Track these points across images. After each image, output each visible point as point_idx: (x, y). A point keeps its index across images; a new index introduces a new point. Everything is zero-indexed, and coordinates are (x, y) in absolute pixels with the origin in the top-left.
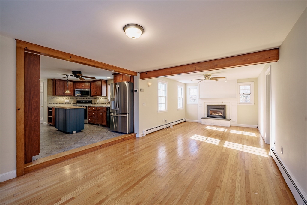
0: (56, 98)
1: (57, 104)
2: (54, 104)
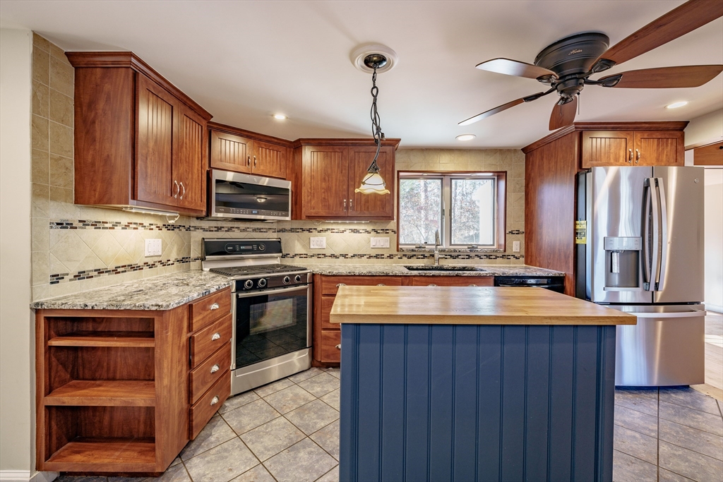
0: (95, 225)
1: (100, 272)
2: (79, 276)
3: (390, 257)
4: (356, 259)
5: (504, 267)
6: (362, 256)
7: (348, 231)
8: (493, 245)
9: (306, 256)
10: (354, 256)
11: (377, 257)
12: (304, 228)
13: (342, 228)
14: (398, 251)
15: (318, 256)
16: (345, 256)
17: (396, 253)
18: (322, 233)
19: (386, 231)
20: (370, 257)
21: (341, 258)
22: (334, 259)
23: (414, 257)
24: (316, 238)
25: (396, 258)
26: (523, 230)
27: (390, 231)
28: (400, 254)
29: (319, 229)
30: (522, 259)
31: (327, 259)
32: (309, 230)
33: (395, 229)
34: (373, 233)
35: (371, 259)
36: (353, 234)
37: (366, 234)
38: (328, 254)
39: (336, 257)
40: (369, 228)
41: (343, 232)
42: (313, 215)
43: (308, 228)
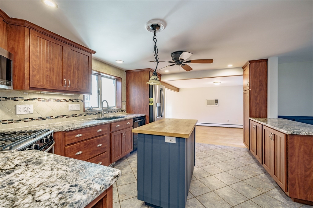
3: (80, 115)
4: (59, 119)
5: (122, 115)
6: (63, 116)
7: (52, 100)
8: (115, 107)
9: (12, 121)
10: (57, 117)
11: (72, 116)
12: (8, 97)
13: (47, 98)
14: (84, 111)
15: (26, 120)
16: (50, 118)
17: (83, 113)
18: (29, 102)
19: (77, 100)
20: (68, 116)
21: (48, 120)
22: (41, 121)
23: (92, 114)
24: (23, 106)
25: (83, 116)
26: (126, 101)
27: (80, 101)
28: (85, 113)
29: (26, 98)
30: (126, 111)
31: (34, 122)
32: (15, 99)
33: (83, 100)
34: (70, 102)
35: (69, 118)
36: (56, 102)
37: (66, 102)
38: (35, 117)
39: (43, 119)
40: (67, 99)
41: (48, 101)
42: (38, 87)
43: (13, 97)
